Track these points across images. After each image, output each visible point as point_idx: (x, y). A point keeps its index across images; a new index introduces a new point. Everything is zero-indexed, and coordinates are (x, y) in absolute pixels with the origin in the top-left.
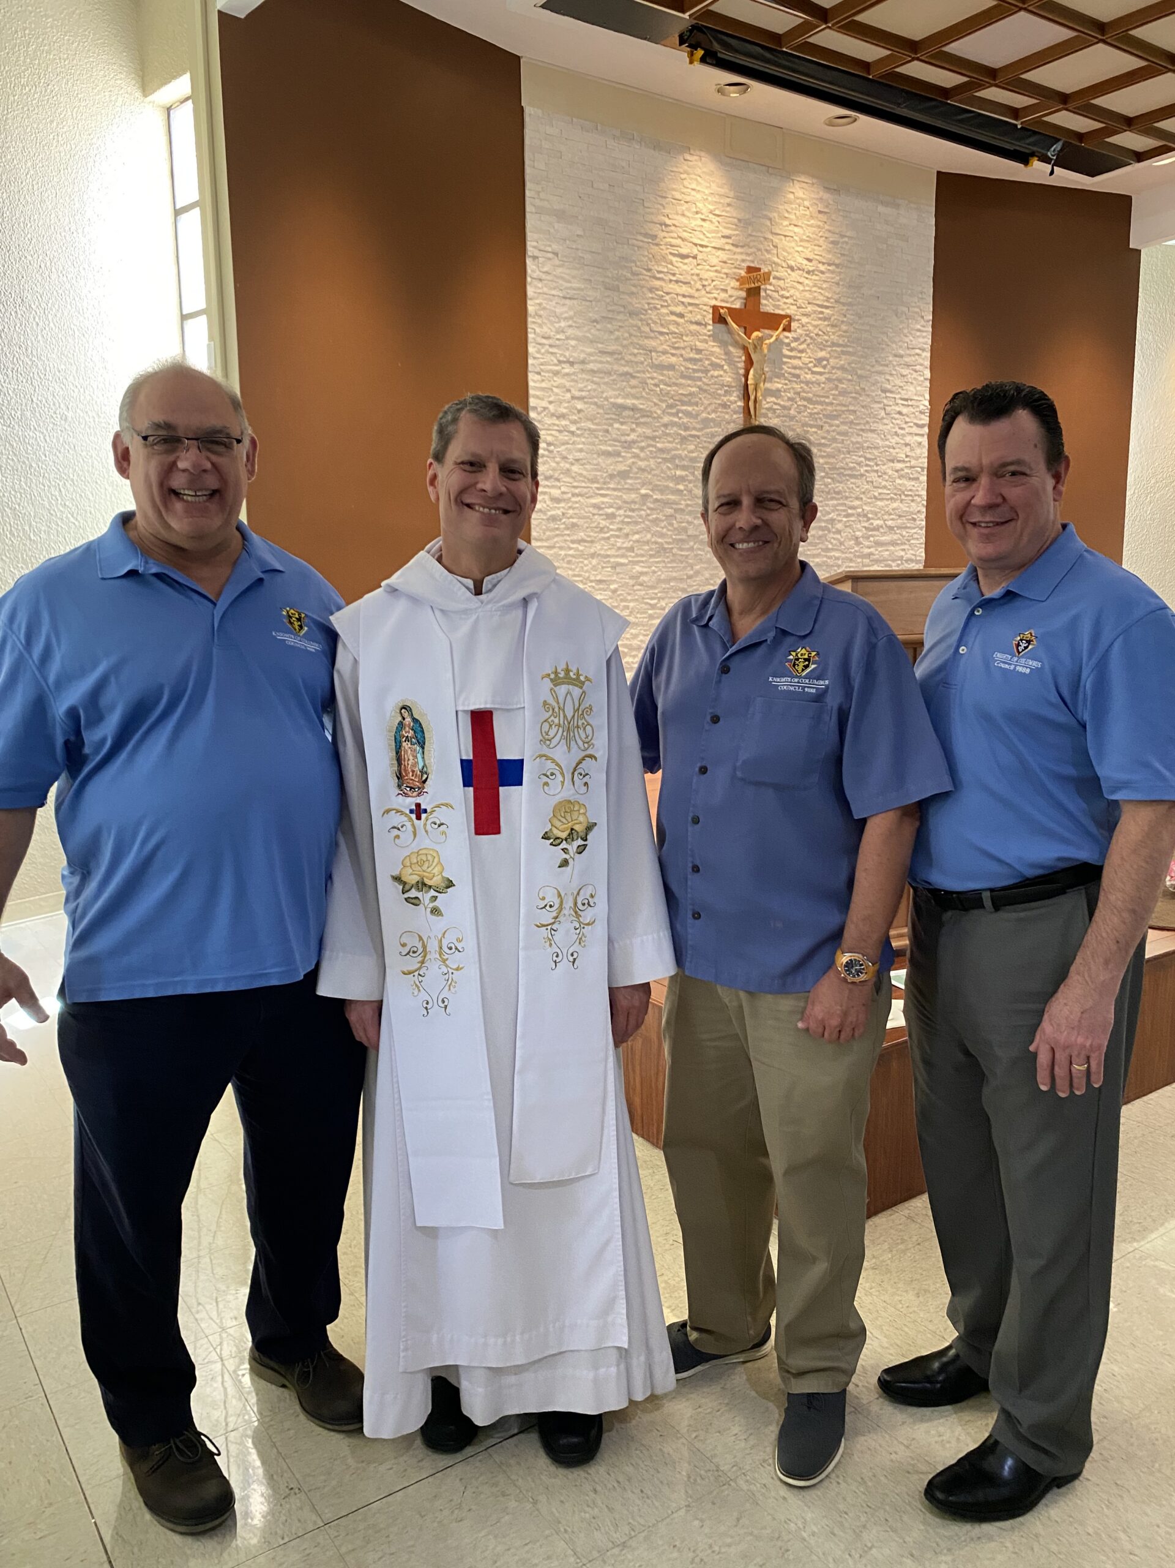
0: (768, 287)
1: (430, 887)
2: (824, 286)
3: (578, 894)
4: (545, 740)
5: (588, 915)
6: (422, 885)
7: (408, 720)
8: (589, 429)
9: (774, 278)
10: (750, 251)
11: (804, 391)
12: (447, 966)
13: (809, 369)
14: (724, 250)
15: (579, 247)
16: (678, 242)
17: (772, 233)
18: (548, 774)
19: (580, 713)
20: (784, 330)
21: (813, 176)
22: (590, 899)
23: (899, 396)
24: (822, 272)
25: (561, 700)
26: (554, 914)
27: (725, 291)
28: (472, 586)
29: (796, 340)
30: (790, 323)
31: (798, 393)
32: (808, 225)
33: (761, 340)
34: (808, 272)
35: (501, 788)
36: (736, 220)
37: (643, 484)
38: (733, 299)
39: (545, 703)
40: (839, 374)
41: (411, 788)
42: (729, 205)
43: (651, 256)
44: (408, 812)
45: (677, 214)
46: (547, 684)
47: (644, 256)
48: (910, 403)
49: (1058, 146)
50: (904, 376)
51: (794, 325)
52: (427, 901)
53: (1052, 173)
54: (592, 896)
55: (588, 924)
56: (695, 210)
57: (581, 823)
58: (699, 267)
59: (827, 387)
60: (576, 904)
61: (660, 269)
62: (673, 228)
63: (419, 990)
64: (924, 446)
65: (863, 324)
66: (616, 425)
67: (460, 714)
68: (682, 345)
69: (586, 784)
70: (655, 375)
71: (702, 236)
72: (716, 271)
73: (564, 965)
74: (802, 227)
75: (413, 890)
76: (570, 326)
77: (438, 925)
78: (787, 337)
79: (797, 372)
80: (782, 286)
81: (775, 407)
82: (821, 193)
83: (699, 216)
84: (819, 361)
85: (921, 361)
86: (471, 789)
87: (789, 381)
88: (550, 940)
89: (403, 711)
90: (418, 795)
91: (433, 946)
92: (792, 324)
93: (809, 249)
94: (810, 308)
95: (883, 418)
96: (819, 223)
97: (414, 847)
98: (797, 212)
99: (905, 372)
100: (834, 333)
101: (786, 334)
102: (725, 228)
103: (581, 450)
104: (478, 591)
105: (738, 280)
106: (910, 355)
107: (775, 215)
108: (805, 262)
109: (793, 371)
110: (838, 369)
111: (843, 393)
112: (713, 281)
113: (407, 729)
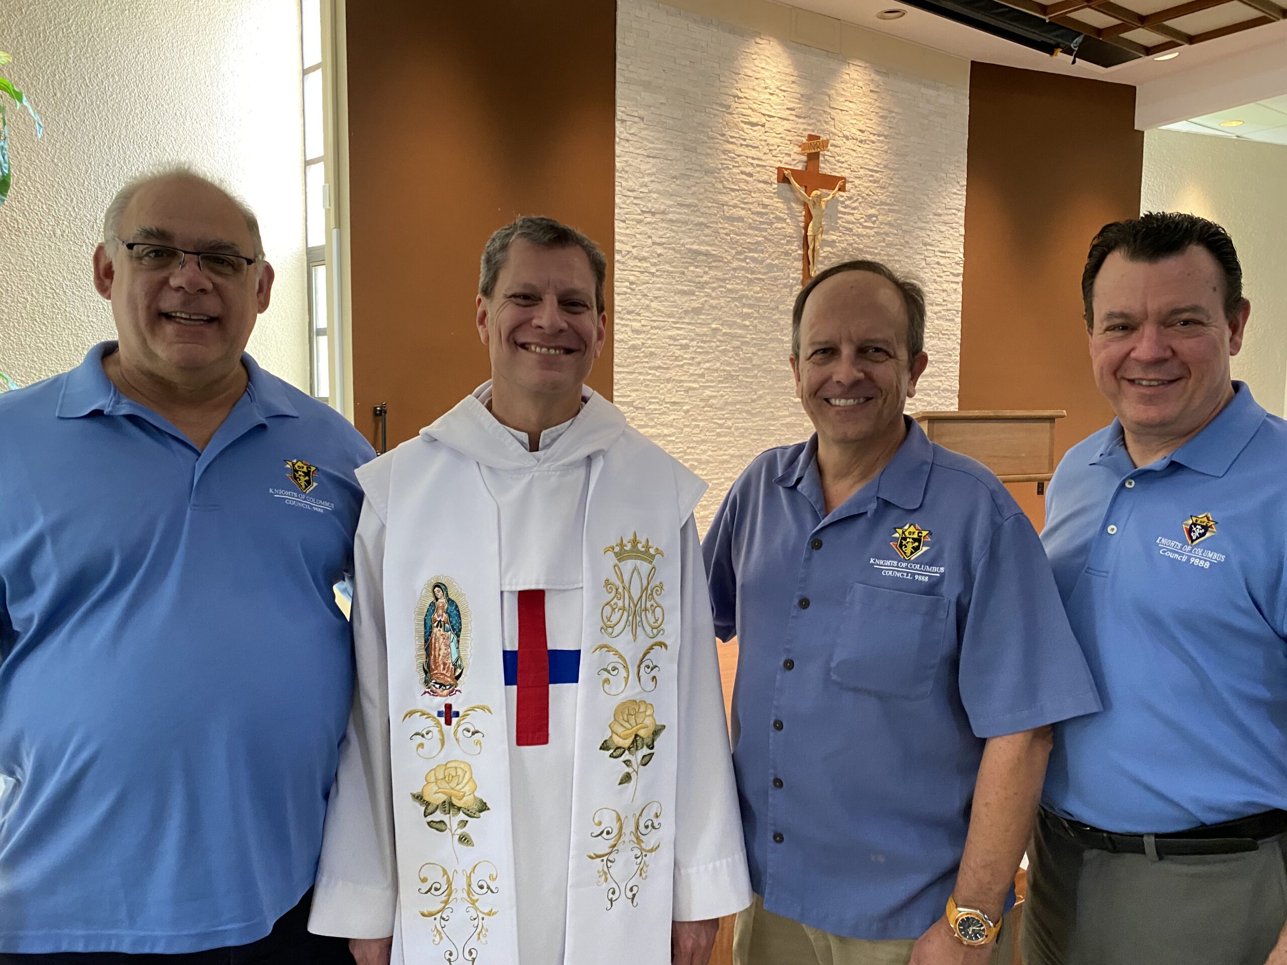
0: (826, 153)
1: (459, 809)
2: (874, 153)
3: (641, 815)
4: (607, 627)
5: (651, 840)
6: (449, 806)
7: (442, 600)
8: (668, 271)
9: (831, 146)
10: (811, 121)
11: (856, 243)
12: (476, 909)
13: (861, 224)
14: (788, 120)
15: (662, 113)
16: (749, 112)
17: (830, 107)
18: (610, 668)
19: (649, 592)
20: (839, 190)
21: (866, 62)
22: (655, 820)
23: (938, 249)
24: (873, 142)
25: (626, 578)
26: (612, 842)
27: (789, 155)
28: (526, 440)
29: (850, 198)
30: (844, 183)
31: (851, 245)
32: (861, 102)
33: (819, 197)
34: (861, 142)
35: (551, 686)
36: (799, 96)
37: (715, 320)
38: (796, 162)
39: (607, 582)
40: (887, 228)
41: (441, 685)
42: (793, 82)
43: (725, 123)
44: (435, 714)
45: (748, 88)
46: (611, 559)
47: (719, 123)
48: (947, 255)
49: (1079, 40)
50: (942, 232)
51: (848, 186)
52: (455, 826)
53: (1074, 62)
54: (657, 816)
55: (651, 851)
56: (763, 85)
57: (647, 727)
58: (767, 134)
59: (875, 239)
60: (637, 828)
61: (733, 134)
62: (744, 100)
63: (441, 938)
64: (959, 293)
65: (907, 187)
66: (691, 268)
67: (506, 595)
68: (750, 200)
69: (654, 677)
70: (726, 225)
71: (769, 108)
72: (781, 138)
73: (622, 902)
74: (856, 103)
75: (438, 812)
76: (653, 181)
77: (467, 855)
78: (842, 196)
79: (851, 226)
80: (838, 152)
81: (830, 255)
82: (873, 76)
83: (768, 90)
84: (870, 216)
85: (958, 220)
86: (515, 687)
87: (843, 234)
88: (605, 873)
89: (437, 589)
90: (450, 694)
91: (460, 883)
92: (847, 185)
93: (862, 122)
94: (862, 172)
95: (923, 268)
96: (871, 100)
97: (441, 758)
98: (852, 91)
99: (943, 228)
100: (882, 194)
101: (841, 193)
102: (790, 101)
103: (660, 289)
104: (534, 446)
105: (800, 146)
106: (948, 214)
107: (833, 92)
108: (858, 133)
109: (846, 225)
110: (886, 224)
111: (889, 245)
112: (778, 146)
113: (440, 612)
